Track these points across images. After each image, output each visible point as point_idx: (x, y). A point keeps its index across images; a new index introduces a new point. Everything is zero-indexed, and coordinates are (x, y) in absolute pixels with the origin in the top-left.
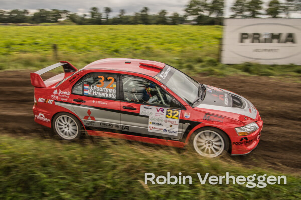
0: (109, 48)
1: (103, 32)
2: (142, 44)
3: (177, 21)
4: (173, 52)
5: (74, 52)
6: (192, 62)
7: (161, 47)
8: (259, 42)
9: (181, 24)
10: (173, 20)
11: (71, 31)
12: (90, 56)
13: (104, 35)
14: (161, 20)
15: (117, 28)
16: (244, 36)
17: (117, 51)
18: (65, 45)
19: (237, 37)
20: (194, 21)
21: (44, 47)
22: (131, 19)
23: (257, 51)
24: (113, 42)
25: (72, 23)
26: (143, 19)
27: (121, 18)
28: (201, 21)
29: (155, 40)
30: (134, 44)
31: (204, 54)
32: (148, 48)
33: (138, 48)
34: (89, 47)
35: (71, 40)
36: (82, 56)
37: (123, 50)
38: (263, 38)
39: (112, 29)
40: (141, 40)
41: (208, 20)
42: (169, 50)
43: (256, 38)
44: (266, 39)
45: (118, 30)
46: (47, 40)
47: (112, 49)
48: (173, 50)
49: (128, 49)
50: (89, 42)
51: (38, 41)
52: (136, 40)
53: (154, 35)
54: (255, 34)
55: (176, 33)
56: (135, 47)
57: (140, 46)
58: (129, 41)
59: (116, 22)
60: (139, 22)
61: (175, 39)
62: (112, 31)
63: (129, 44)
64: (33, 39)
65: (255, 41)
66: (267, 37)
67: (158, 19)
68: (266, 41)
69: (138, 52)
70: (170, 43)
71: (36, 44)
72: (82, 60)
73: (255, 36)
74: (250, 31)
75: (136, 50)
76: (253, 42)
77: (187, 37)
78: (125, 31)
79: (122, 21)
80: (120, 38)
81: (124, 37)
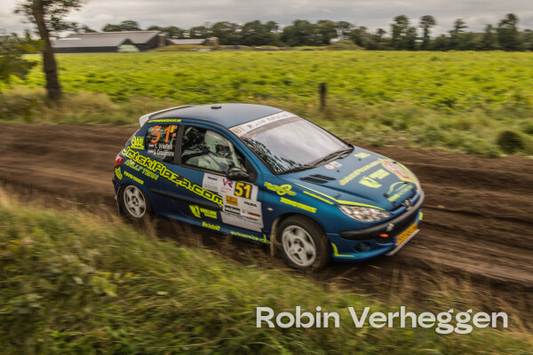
0: (432, 94)
1: (419, 62)
5: (359, 100)
11: (354, 60)
12: (393, 110)
15: (446, 57)
17: (449, 103)
18: (342, 86)
21: (301, 89)
22: (477, 40)
24: (439, 85)
25: (356, 46)
30: (486, 89)
32: (518, 98)
33: (495, 98)
34: (388, 92)
35: (353, 78)
36: (374, 109)
37: (461, 100)
39: (434, 59)
40: (500, 80)
45: (447, 60)
46: (307, 76)
47: (434, 99)
49: (473, 99)
50: (389, 81)
51: (291, 76)
56: (489, 95)
57: (497, 93)
58: (474, 83)
59: (443, 45)
60: (495, 45)
62: (436, 63)
63: (475, 88)
64: (283, 74)
69: (496, 107)
71: (287, 83)
72: (374, 117)
75: (489, 101)
78: (466, 63)
79: (457, 42)
80: (454, 76)
81: (463, 75)
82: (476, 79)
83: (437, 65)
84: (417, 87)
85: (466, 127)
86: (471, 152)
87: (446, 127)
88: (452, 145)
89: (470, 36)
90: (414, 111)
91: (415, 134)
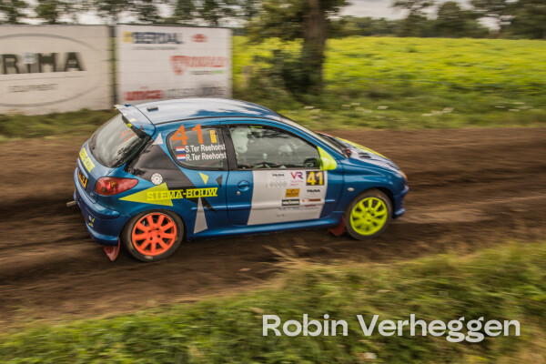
8: (18, 72)
38: (23, 63)
44: (30, 66)
65: (9, 70)
68: (30, 69)
73: (9, 60)
76: (5, 72)
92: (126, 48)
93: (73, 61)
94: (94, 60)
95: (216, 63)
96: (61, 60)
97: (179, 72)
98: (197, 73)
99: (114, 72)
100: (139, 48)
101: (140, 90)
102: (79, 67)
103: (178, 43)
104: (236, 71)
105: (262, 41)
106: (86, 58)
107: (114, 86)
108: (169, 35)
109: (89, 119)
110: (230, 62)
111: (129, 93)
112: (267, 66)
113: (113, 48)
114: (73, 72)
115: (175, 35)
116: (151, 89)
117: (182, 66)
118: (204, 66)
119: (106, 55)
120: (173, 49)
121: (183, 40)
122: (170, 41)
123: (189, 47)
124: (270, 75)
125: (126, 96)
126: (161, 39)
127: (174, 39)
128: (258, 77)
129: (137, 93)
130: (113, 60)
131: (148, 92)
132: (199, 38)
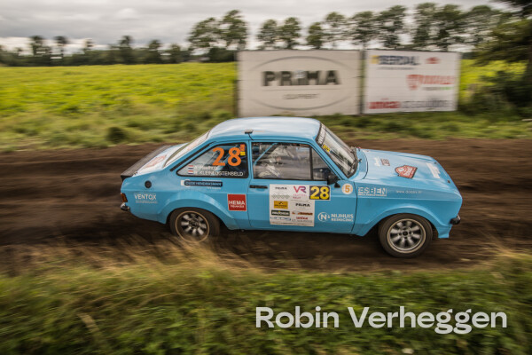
0: (60, 104)
1: (53, 78)
2: (116, 94)
3: (178, 56)
4: (166, 106)
6: (194, 119)
7: (149, 98)
8: (291, 84)
9: (185, 61)
10: (172, 56)
12: (25, 119)
13: (54, 83)
14: (152, 56)
15: (79, 71)
16: (269, 76)
17: (74, 109)
19: (259, 78)
20: (204, 56)
22: (103, 56)
23: (289, 97)
24: (68, 95)
26: (124, 55)
27: (87, 54)
28: (216, 56)
29: (139, 88)
30: (104, 96)
31: (213, 105)
32: (126, 102)
33: (109, 102)
36: (10, 120)
37: (83, 106)
38: (296, 78)
39: (68, 73)
40: (117, 88)
41: (226, 55)
42: (160, 102)
43: (286, 78)
44: (299, 80)
45: (79, 73)
47: (64, 106)
48: (166, 103)
49: (92, 105)
50: (24, 95)
52: (108, 88)
53: (139, 80)
54: (284, 73)
55: (173, 76)
56: (105, 101)
57: (113, 98)
58: (96, 91)
59: (77, 61)
60: (118, 60)
61: (172, 85)
62: (68, 76)
63: (96, 95)
65: (285, 82)
66: (301, 77)
67: (148, 55)
68: (300, 82)
69: (110, 109)
70: (162, 92)
73: (285, 76)
74: (277, 68)
75: (106, 105)
76: (282, 85)
77: (192, 82)
78: (92, 75)
79: (87, 59)
80: (81, 87)
81: (89, 86)
82: (99, 88)
83: (69, 78)
84: (50, 99)
85: (84, 128)
86: (89, 146)
87: (70, 130)
88: (74, 143)
89: (98, 53)
90: (45, 119)
91: (45, 137)
92: (373, 68)
93: (332, 77)
94: (347, 77)
95: (445, 81)
96: (323, 76)
97: (414, 87)
98: (428, 89)
99: (362, 86)
100: (383, 68)
101: (379, 101)
102: (335, 81)
103: (415, 64)
104: (462, 88)
105: (487, 64)
106: (343, 75)
107: (361, 97)
108: (408, 58)
109: (341, 121)
110: (458, 80)
111: (374, 103)
112: (490, 84)
113: (363, 68)
114: (331, 85)
115: (413, 58)
116: (390, 101)
117: (417, 83)
118: (435, 83)
119: (356, 73)
120: (409, 69)
121: (419, 62)
122: (408, 63)
123: (424, 68)
124: (493, 91)
125: (369, 105)
126: (401, 61)
127: (411, 61)
128: (481, 94)
129: (378, 103)
130: (362, 77)
131: (388, 103)
132: (433, 60)
